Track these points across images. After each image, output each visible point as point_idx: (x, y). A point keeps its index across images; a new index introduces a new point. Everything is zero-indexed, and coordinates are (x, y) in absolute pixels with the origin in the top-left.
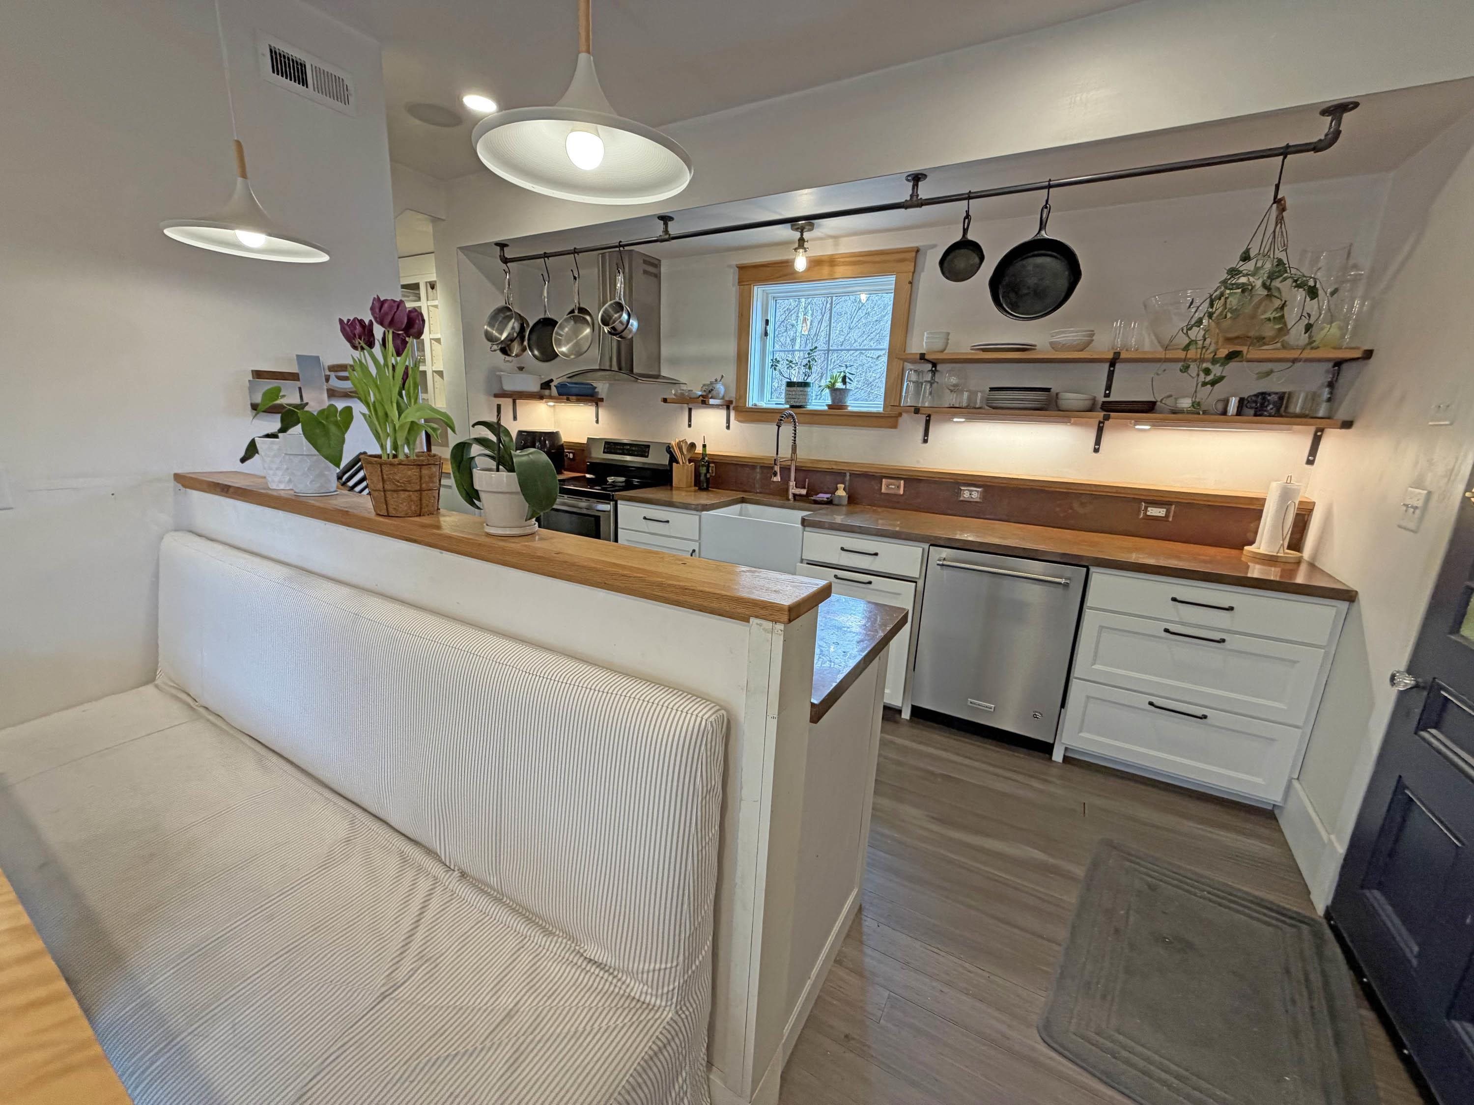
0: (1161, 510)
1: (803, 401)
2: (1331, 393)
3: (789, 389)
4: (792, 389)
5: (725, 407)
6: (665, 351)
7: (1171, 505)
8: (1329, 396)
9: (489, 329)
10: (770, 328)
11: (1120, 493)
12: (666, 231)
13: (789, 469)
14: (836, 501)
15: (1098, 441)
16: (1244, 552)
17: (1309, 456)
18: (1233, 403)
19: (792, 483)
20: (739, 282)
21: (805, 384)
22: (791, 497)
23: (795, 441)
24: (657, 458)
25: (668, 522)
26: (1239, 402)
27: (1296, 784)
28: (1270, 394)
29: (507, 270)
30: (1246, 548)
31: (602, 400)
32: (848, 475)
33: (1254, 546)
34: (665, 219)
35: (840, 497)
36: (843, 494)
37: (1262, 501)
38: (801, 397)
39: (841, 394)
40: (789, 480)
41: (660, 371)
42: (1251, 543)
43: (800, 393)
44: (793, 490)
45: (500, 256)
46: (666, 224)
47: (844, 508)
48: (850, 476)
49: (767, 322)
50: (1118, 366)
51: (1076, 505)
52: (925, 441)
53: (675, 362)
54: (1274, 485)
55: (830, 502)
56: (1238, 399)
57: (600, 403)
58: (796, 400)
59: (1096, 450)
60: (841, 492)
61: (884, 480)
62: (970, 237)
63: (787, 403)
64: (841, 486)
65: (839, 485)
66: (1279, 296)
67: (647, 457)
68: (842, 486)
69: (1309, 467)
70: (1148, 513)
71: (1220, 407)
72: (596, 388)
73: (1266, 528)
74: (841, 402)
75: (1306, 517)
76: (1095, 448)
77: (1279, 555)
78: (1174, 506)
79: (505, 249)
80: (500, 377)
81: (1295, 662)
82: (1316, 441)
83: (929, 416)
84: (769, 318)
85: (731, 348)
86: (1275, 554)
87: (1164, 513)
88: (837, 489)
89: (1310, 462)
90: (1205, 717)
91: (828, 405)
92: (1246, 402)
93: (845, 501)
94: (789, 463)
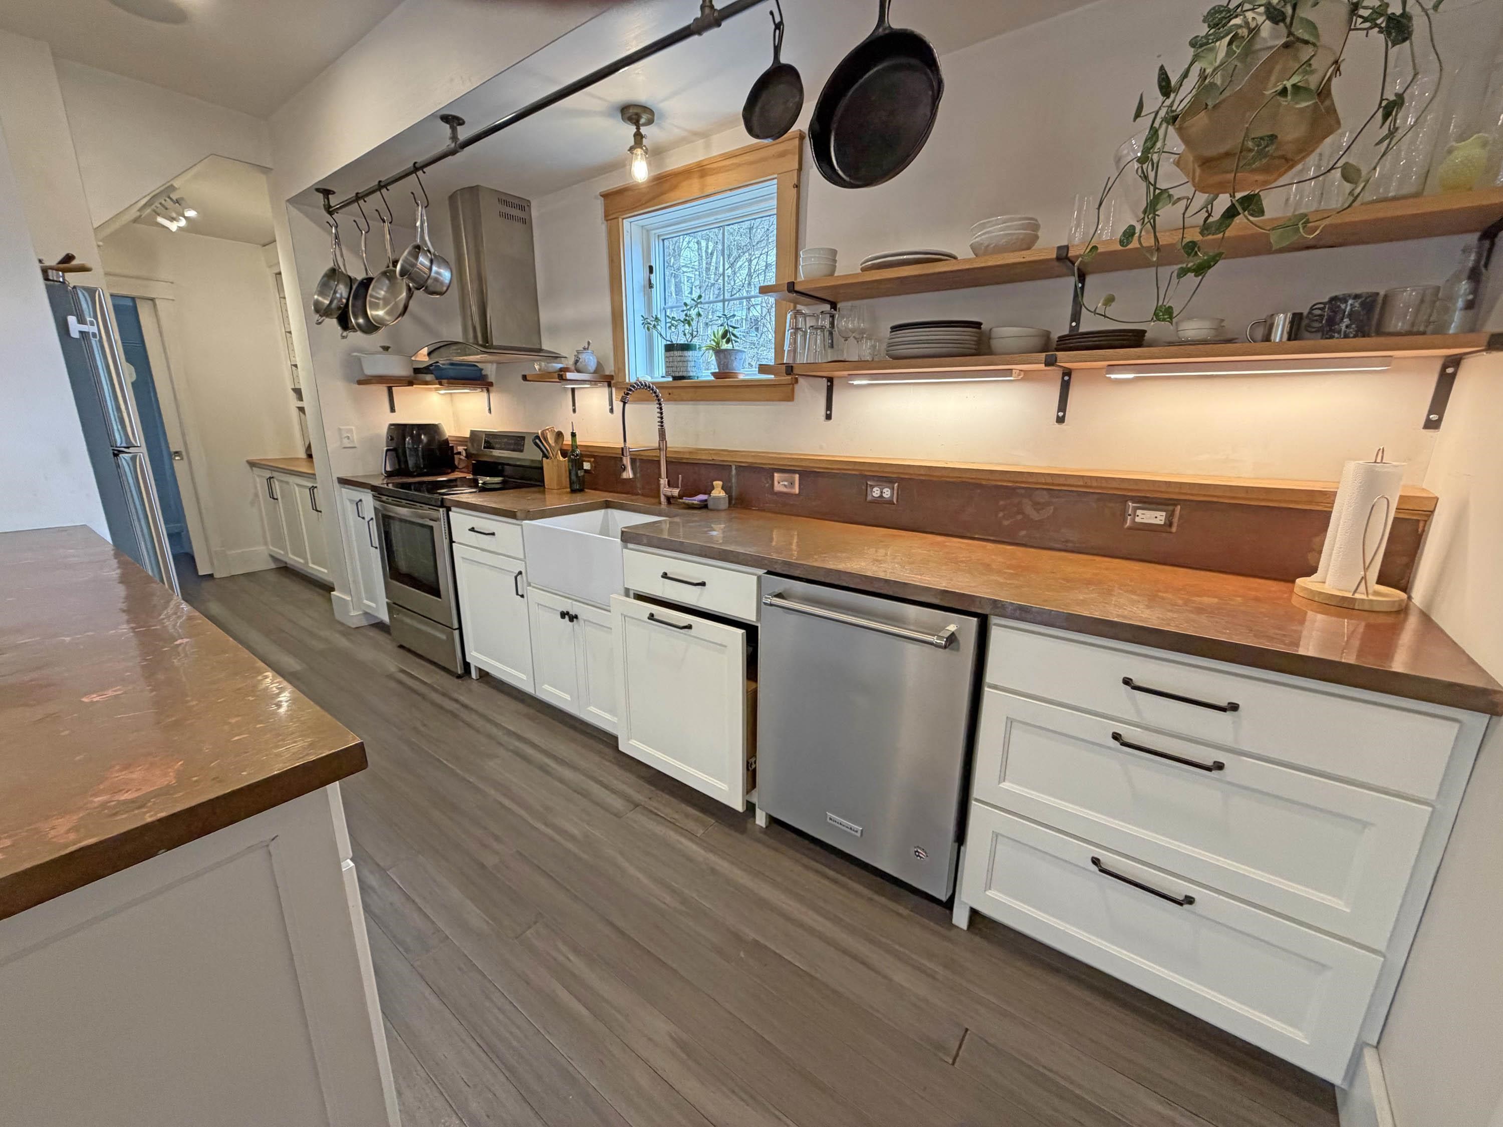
0: (1158, 514)
1: (684, 369)
2: (1475, 291)
3: (668, 354)
4: (671, 353)
5: (606, 384)
6: (545, 316)
7: (1176, 505)
8: (1471, 297)
9: (320, 299)
10: (656, 278)
11: (1091, 487)
12: (454, 137)
13: (659, 462)
14: (711, 505)
15: (1063, 405)
16: (1296, 590)
17: (1430, 413)
18: (1281, 325)
19: (663, 481)
20: (606, 216)
21: (686, 347)
22: (663, 499)
23: (662, 422)
24: (530, 454)
25: (493, 534)
26: (1292, 323)
27: (1369, 1057)
28: (1344, 300)
29: (332, 222)
30: (1300, 581)
31: (491, 384)
32: (734, 468)
33: (1314, 577)
34: (452, 120)
35: (719, 498)
36: (722, 494)
37: (1329, 497)
38: (681, 364)
39: (725, 357)
40: (660, 476)
41: (540, 343)
42: (1311, 571)
43: (679, 359)
44: (665, 489)
45: (324, 205)
46: (454, 130)
47: (723, 514)
48: (736, 469)
49: (651, 269)
50: (1089, 280)
51: (1029, 510)
52: (828, 417)
53: (555, 330)
54: (1351, 468)
55: (704, 506)
56: (1289, 315)
57: (490, 388)
58: (674, 369)
59: (1060, 420)
60: (718, 492)
61: (776, 475)
62: (784, 59)
63: (668, 374)
64: (718, 484)
65: (715, 483)
66: (1312, 39)
67: (522, 451)
68: (720, 483)
69: (1430, 433)
70: (1138, 520)
71: (1260, 332)
72: (482, 369)
73: (1337, 546)
74: (727, 368)
75: (1421, 524)
76: (1058, 416)
77: (1357, 596)
78: (1179, 507)
79: (330, 196)
80: (359, 360)
81: (1365, 824)
82: (1445, 383)
83: (830, 380)
84: (653, 264)
85: (605, 308)
86: (1350, 595)
87: (1163, 518)
88: (713, 488)
89: (1432, 425)
90: (1190, 900)
91: (714, 374)
92: (1305, 322)
93: (724, 505)
94: (656, 453)
